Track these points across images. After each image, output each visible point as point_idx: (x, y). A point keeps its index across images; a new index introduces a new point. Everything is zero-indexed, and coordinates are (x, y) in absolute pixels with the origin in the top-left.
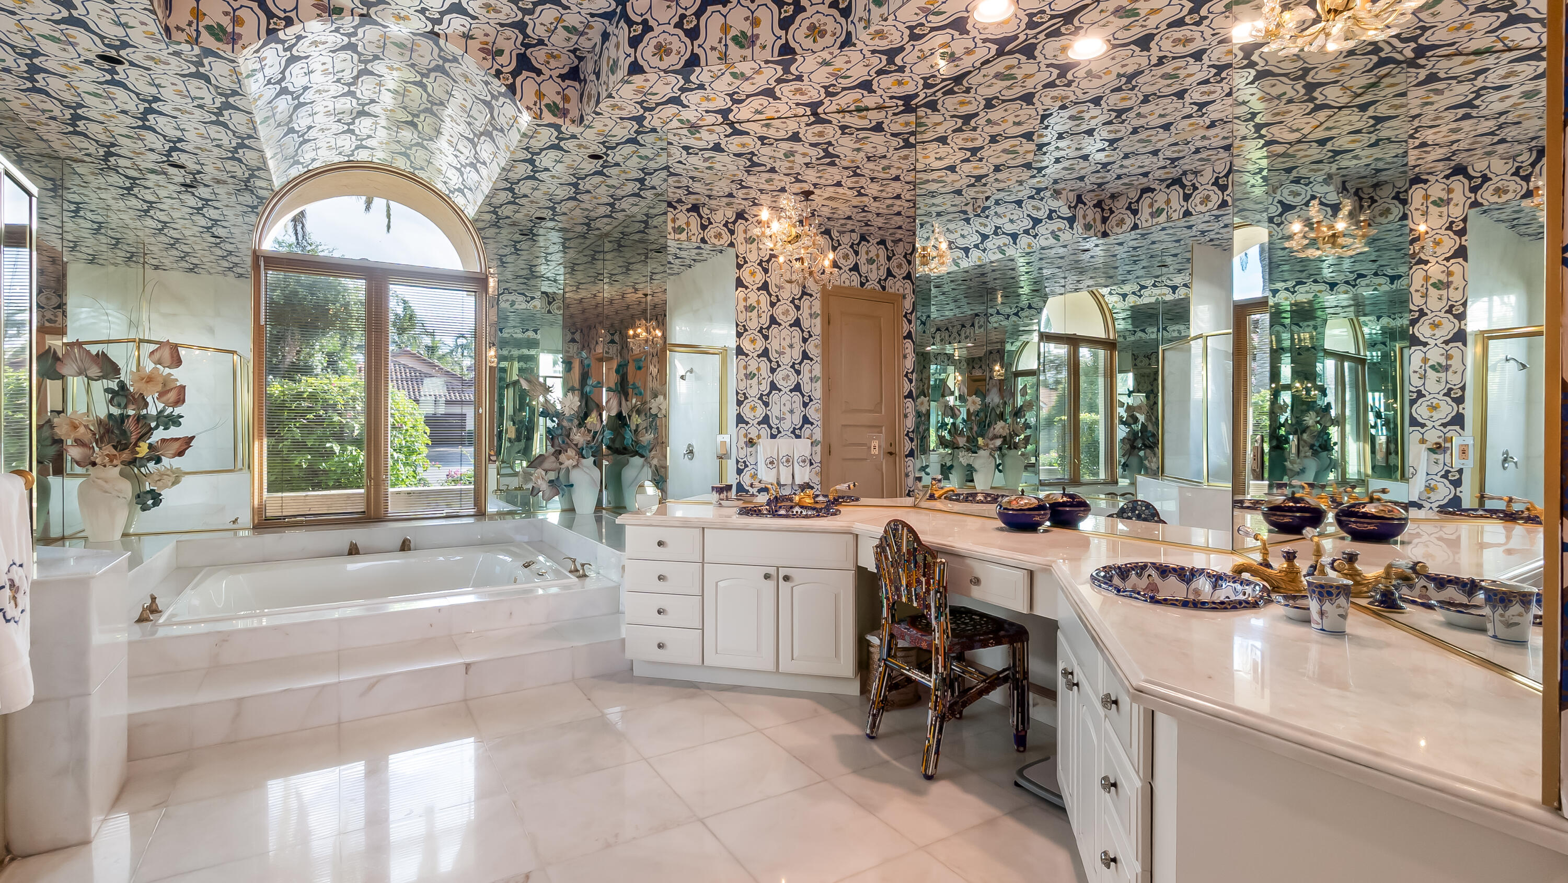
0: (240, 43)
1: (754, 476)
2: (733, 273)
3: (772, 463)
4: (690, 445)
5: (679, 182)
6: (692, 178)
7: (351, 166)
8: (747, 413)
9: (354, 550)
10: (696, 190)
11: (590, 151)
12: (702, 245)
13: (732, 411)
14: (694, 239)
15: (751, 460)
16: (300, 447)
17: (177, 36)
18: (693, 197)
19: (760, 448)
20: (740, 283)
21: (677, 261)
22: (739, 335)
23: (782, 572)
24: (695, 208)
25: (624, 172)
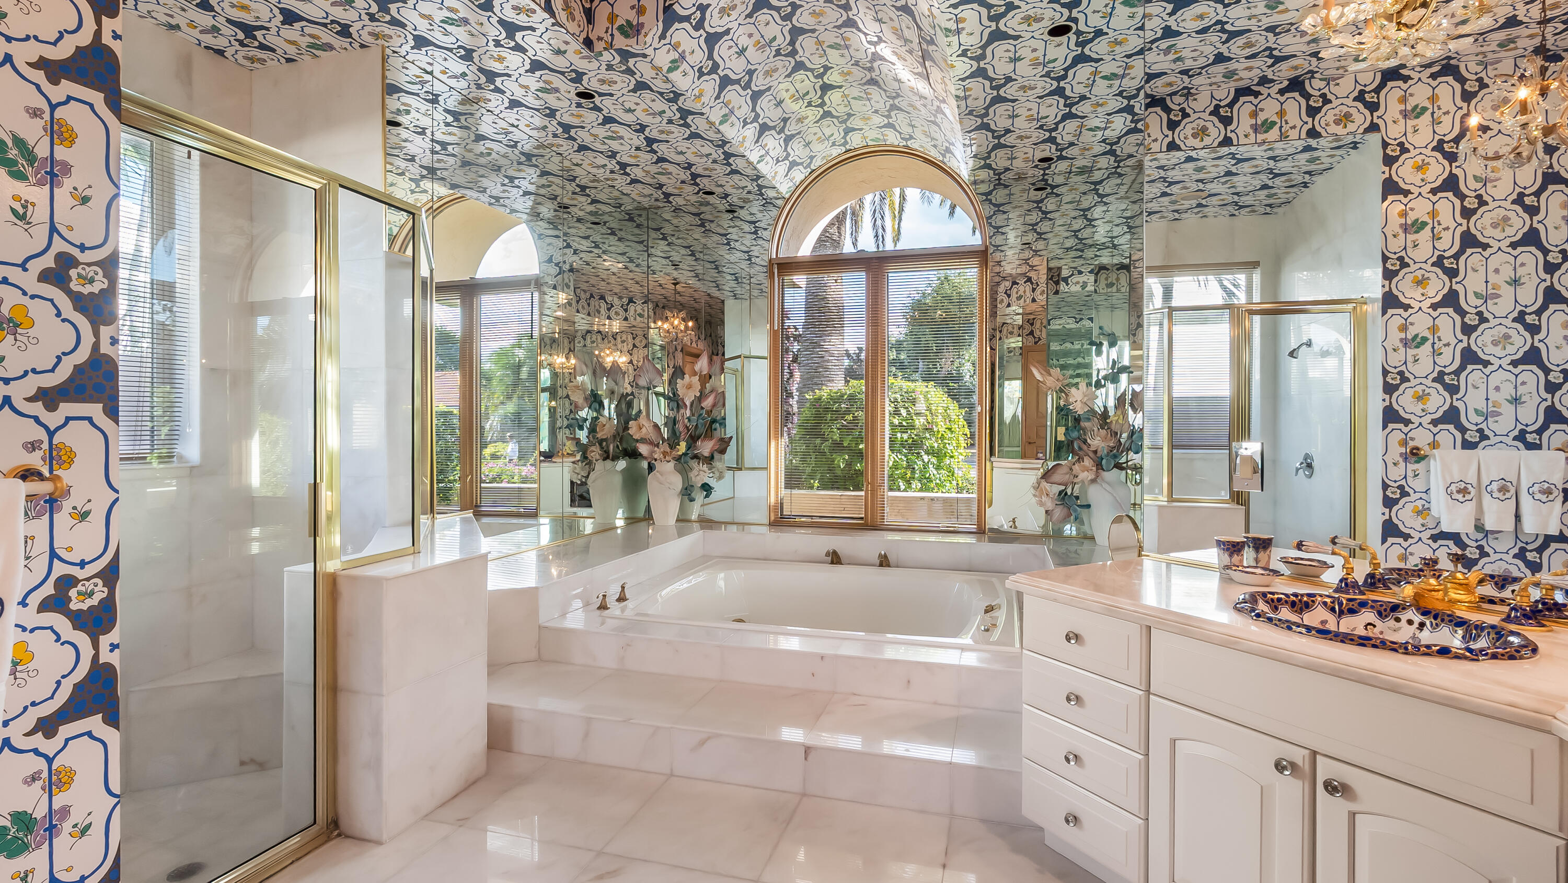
0: (643, 32)
1: (1423, 512)
2: (1377, 173)
3: (1464, 491)
4: (1307, 457)
5: (1249, 45)
6: (1271, 29)
7: (852, 157)
8: (1405, 402)
9: (835, 558)
10: (1287, 51)
11: (1047, 24)
12: (1313, 143)
13: (1376, 402)
14: (1293, 134)
15: (1417, 485)
16: (838, 447)
17: (599, 46)
18: (1284, 66)
19: (1435, 465)
20: (1390, 188)
21: (1278, 181)
22: (1389, 275)
23: (1325, 769)
24: (1296, 85)
25: (1117, 43)
